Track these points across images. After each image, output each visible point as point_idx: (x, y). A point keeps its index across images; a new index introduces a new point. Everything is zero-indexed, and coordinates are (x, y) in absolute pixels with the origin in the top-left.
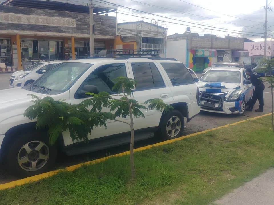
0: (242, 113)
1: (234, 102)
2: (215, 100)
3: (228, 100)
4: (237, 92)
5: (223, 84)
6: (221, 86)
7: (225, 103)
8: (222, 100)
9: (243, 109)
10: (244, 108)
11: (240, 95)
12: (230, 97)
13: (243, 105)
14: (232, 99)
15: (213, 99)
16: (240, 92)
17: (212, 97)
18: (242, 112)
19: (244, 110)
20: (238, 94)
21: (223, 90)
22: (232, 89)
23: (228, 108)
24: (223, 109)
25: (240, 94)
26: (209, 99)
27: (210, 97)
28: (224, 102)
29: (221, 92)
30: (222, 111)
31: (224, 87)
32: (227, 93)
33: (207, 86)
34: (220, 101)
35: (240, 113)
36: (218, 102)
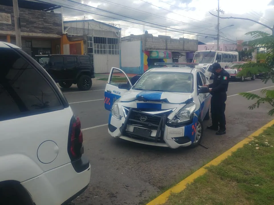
0: (197, 141)
1: (183, 127)
2: (151, 124)
3: (173, 123)
4: (188, 109)
5: (164, 95)
6: (161, 99)
7: (168, 129)
8: (163, 124)
9: (198, 135)
10: (200, 134)
11: (193, 114)
12: (176, 117)
13: (199, 128)
14: (179, 121)
15: (147, 123)
16: (192, 109)
17: (145, 119)
18: (197, 139)
19: (199, 137)
20: (189, 112)
21: (164, 106)
22: (179, 104)
23: (172, 138)
24: (165, 139)
25: (193, 112)
26: (142, 122)
27: (144, 118)
28: (167, 127)
29: (162, 108)
30: (164, 142)
31: (165, 101)
32: (171, 112)
33: (139, 98)
34: (159, 126)
35: (194, 142)
36: (155, 128)
